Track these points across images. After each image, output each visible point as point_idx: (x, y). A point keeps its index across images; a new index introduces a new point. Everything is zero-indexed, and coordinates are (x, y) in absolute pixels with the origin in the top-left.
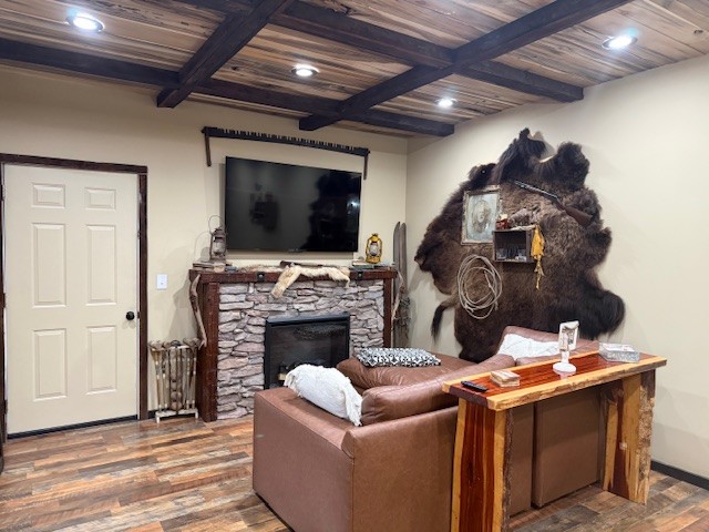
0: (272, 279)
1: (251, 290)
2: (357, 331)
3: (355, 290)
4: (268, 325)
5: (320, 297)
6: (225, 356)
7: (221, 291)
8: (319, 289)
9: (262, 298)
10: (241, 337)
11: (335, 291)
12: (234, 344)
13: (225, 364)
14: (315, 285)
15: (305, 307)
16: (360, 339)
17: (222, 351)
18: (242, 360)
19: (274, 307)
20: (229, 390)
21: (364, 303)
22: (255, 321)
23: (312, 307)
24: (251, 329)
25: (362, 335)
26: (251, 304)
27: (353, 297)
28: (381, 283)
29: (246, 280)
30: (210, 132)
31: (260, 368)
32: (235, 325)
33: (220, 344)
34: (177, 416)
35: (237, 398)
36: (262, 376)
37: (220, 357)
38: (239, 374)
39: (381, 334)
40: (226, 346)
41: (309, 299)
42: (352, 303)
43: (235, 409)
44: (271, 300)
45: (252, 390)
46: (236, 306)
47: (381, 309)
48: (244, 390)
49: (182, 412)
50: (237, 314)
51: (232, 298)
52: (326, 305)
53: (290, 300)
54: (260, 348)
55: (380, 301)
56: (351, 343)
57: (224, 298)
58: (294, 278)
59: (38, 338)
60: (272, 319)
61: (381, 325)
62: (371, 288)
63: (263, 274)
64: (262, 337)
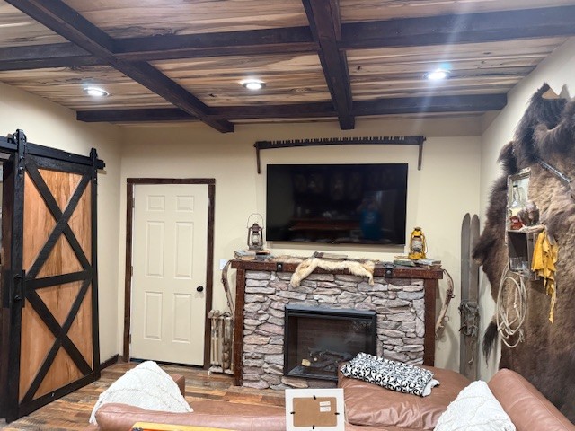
0: (291, 268)
1: (273, 278)
2: (387, 332)
3: (385, 288)
4: (287, 311)
5: (343, 290)
6: (250, 332)
7: (247, 277)
8: (340, 283)
9: (283, 285)
10: (263, 318)
11: (360, 287)
12: (257, 322)
13: (249, 340)
14: (336, 279)
15: (325, 299)
16: (391, 341)
17: (246, 327)
18: (263, 338)
19: (293, 295)
20: (252, 363)
21: (395, 303)
22: (275, 305)
23: (333, 299)
24: (273, 312)
25: (394, 338)
26: (272, 290)
27: (383, 294)
28: (421, 282)
29: (267, 268)
30: (261, 146)
31: (280, 349)
32: (259, 306)
33: (246, 321)
34: (223, 373)
35: (260, 371)
36: (282, 357)
37: (246, 332)
38: (261, 350)
39: (422, 341)
40: (250, 323)
41: (330, 292)
42: (381, 302)
43: (257, 381)
44: (290, 289)
45: (273, 367)
46: (259, 290)
47: (421, 313)
48: (266, 365)
49: (227, 371)
50: (261, 297)
51: (256, 283)
52: (348, 299)
53: (310, 290)
54: (280, 331)
55: (419, 305)
56: (379, 344)
57: (249, 282)
58: (309, 270)
59: (148, 296)
60: (292, 305)
61: (421, 330)
62: (406, 288)
63: (281, 264)
64: (283, 321)
